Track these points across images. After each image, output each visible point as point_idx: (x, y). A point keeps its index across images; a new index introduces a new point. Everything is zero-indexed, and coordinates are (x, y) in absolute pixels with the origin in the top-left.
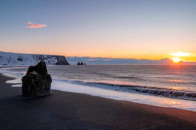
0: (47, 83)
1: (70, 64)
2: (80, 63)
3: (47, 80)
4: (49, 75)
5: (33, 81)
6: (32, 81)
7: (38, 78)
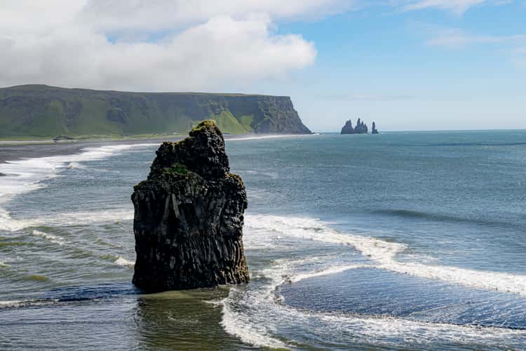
0: (227, 211)
1: (312, 132)
2: (354, 125)
3: (227, 198)
4: (236, 178)
5: (176, 204)
6: (171, 202)
7: (195, 191)
